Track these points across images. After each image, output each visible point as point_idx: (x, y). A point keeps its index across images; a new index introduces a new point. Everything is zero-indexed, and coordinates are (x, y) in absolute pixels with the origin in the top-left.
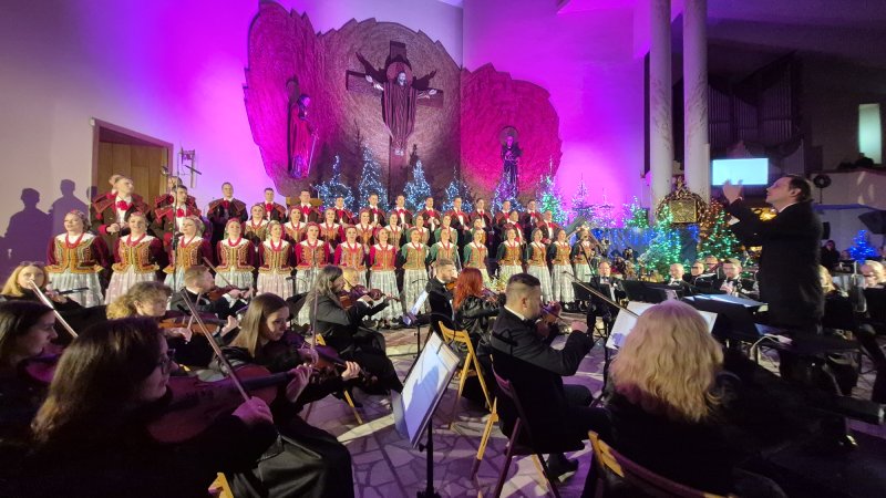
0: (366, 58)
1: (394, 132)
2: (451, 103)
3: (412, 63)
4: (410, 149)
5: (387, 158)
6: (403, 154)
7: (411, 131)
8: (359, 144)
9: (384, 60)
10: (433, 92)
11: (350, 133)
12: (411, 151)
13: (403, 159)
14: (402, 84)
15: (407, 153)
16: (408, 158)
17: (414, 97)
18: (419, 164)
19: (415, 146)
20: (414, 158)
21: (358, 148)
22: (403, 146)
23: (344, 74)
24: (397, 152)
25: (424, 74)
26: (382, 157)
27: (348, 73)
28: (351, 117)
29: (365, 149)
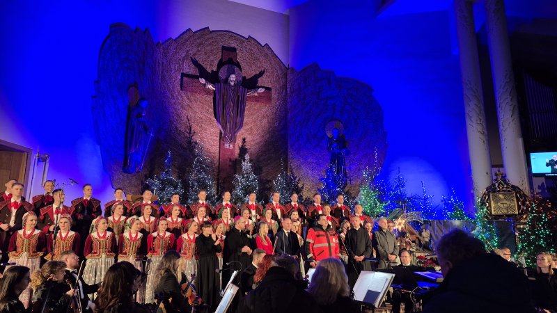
0: (200, 62)
1: (224, 127)
2: (278, 99)
3: (243, 65)
4: (239, 142)
5: (217, 152)
6: (233, 148)
7: (241, 126)
8: (191, 138)
9: (216, 63)
10: (261, 90)
11: (182, 128)
12: (241, 144)
13: (232, 152)
14: (232, 84)
15: (237, 147)
16: (237, 151)
17: (243, 95)
18: (247, 157)
19: (244, 139)
20: (243, 151)
21: (190, 143)
22: (233, 140)
23: (179, 77)
24: (227, 145)
25: (253, 73)
26: (211, 151)
27: (183, 75)
28: (185, 113)
29: (196, 143)
